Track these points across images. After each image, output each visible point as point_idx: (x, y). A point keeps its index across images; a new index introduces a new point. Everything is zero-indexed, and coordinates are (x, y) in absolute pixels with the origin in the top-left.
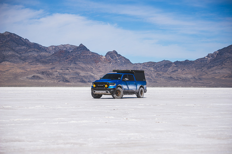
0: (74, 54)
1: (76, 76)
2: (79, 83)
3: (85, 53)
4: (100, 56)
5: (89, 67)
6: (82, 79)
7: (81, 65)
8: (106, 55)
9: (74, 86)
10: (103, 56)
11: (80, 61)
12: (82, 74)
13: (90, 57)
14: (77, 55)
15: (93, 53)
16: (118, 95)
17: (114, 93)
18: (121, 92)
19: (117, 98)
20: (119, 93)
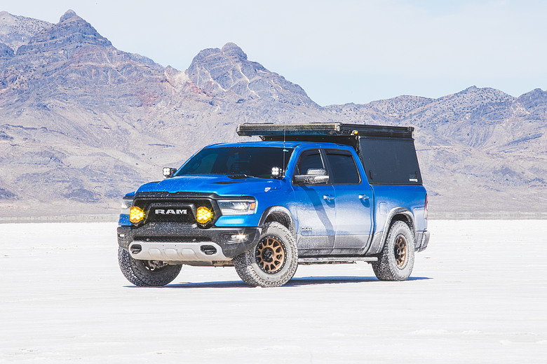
0: (35, 64)
1: (45, 169)
2: (60, 203)
3: (90, 58)
4: (161, 70)
5: (113, 124)
6: (75, 181)
7: (69, 115)
8: (192, 67)
9: (37, 217)
10: (176, 71)
11: (64, 97)
12: (78, 156)
13: (115, 75)
14: (50, 68)
15: (128, 55)
16: (273, 263)
17: (247, 257)
18: (285, 251)
19: (263, 284)
20: (276, 254)
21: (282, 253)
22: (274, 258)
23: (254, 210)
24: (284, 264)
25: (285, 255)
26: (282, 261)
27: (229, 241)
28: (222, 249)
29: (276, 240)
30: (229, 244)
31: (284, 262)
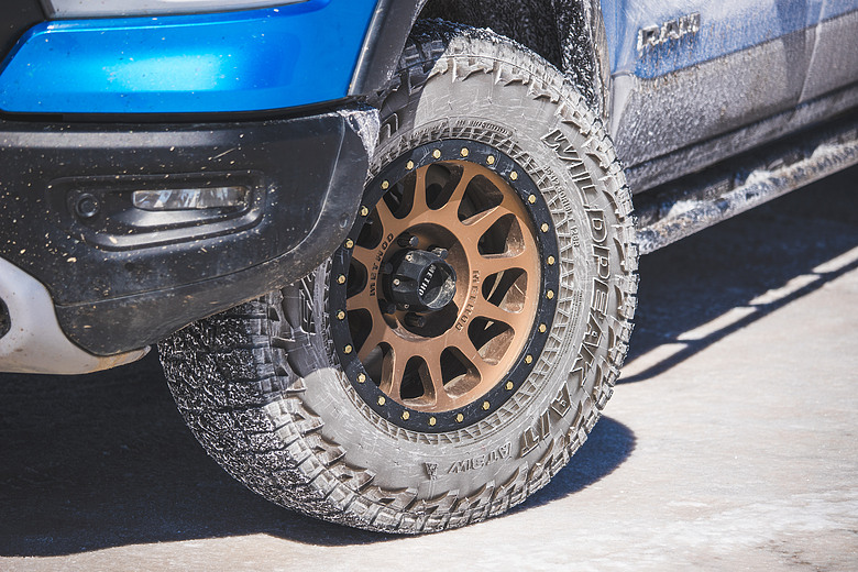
27: (113, 240)
28: (55, 302)
29: (485, 165)
30: (112, 263)
31: (543, 328)
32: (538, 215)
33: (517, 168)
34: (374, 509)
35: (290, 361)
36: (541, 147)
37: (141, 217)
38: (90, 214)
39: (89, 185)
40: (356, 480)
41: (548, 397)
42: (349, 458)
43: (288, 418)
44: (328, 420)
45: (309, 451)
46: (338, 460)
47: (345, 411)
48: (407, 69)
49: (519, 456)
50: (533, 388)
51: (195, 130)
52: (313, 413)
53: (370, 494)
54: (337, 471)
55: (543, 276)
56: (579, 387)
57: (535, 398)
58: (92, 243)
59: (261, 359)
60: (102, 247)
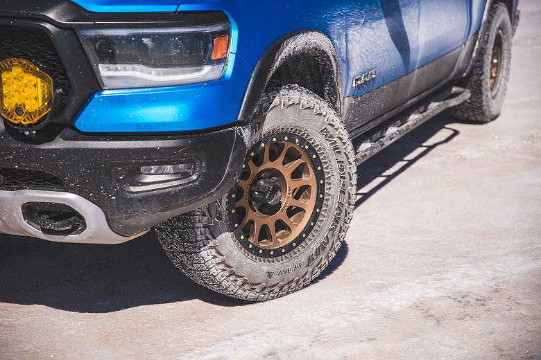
16: (281, 215)
17: (200, 223)
18: (320, 176)
19: (251, 295)
20: (292, 185)
21: (309, 179)
22: (286, 200)
23: (222, 61)
24: (315, 217)
25: (321, 189)
26: (309, 205)
27: (132, 189)
28: (106, 216)
29: (295, 143)
30: (131, 199)
31: (318, 210)
32: (317, 163)
33: (308, 144)
34: (247, 292)
35: (211, 233)
36: (318, 135)
37: (144, 178)
38: (121, 178)
39: (121, 165)
40: (240, 281)
41: (321, 240)
42: (236, 273)
43: (210, 257)
44: (227, 257)
45: (220, 271)
46: (232, 274)
47: (235, 253)
48: (262, 104)
49: (308, 265)
50: (314, 236)
51: (169, 139)
52: (221, 255)
53: (246, 287)
54: (232, 278)
55: (318, 189)
56: (333, 234)
57: (315, 240)
58: (122, 190)
59: (199, 233)
60: (126, 192)
